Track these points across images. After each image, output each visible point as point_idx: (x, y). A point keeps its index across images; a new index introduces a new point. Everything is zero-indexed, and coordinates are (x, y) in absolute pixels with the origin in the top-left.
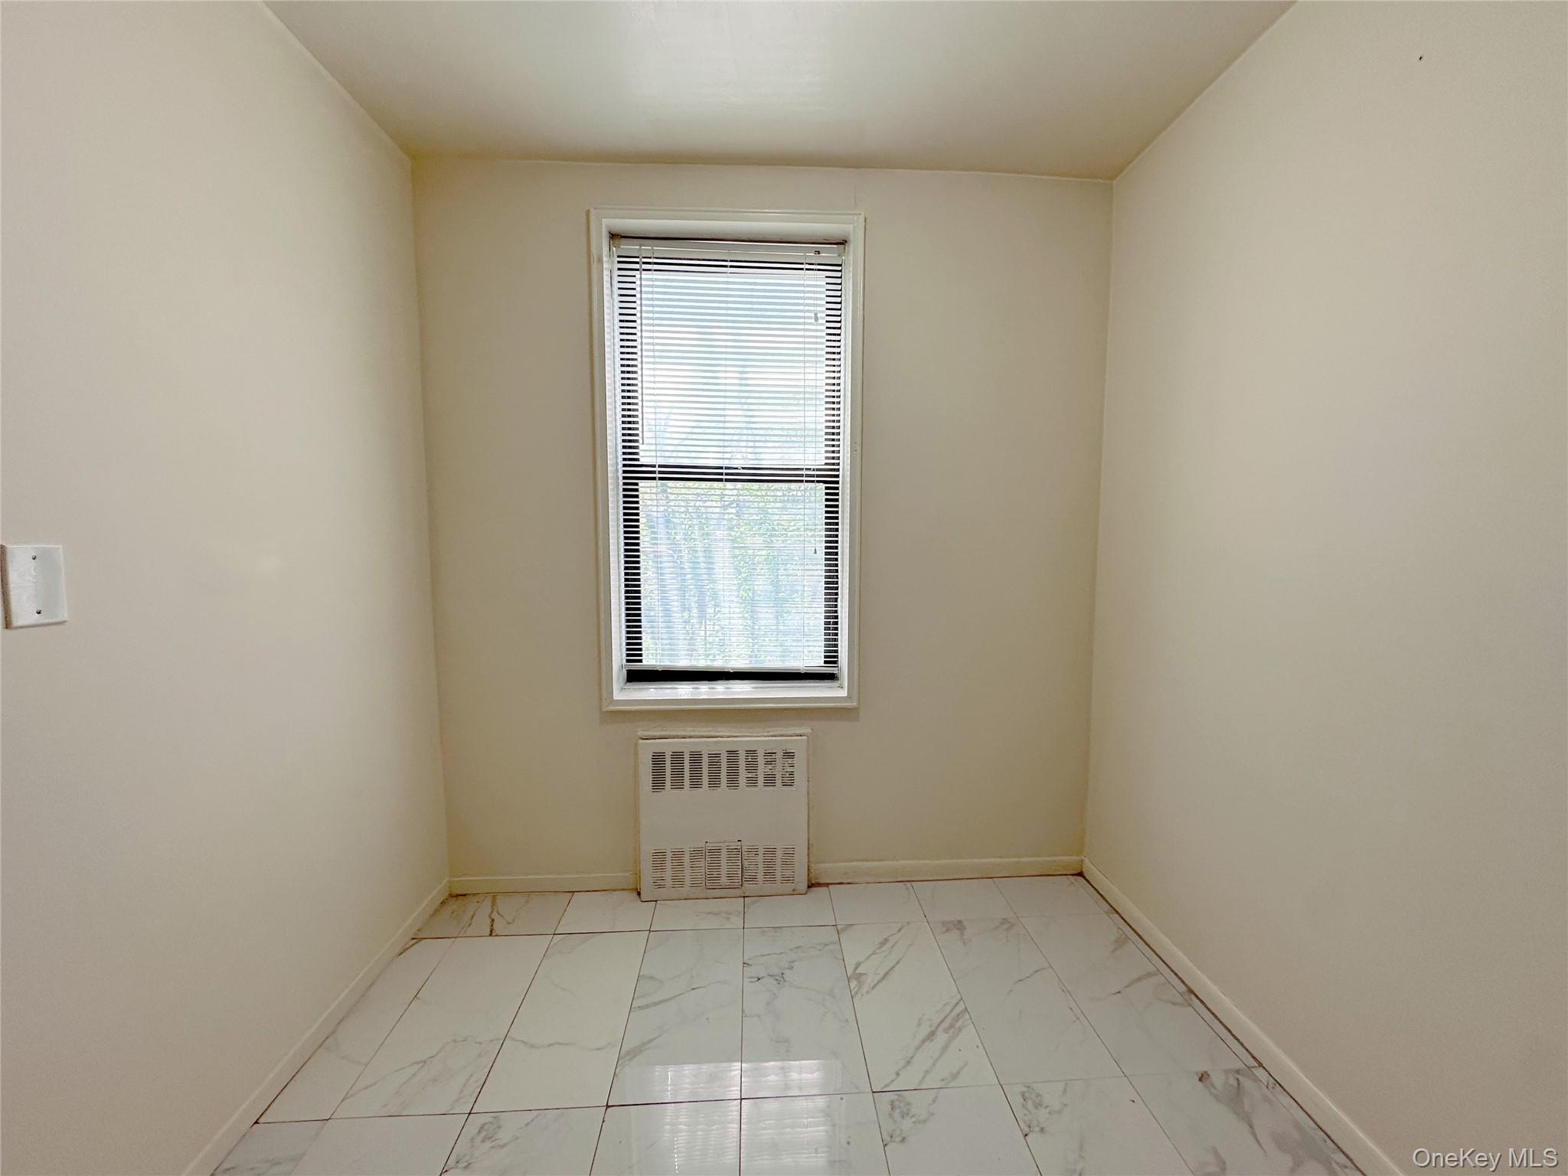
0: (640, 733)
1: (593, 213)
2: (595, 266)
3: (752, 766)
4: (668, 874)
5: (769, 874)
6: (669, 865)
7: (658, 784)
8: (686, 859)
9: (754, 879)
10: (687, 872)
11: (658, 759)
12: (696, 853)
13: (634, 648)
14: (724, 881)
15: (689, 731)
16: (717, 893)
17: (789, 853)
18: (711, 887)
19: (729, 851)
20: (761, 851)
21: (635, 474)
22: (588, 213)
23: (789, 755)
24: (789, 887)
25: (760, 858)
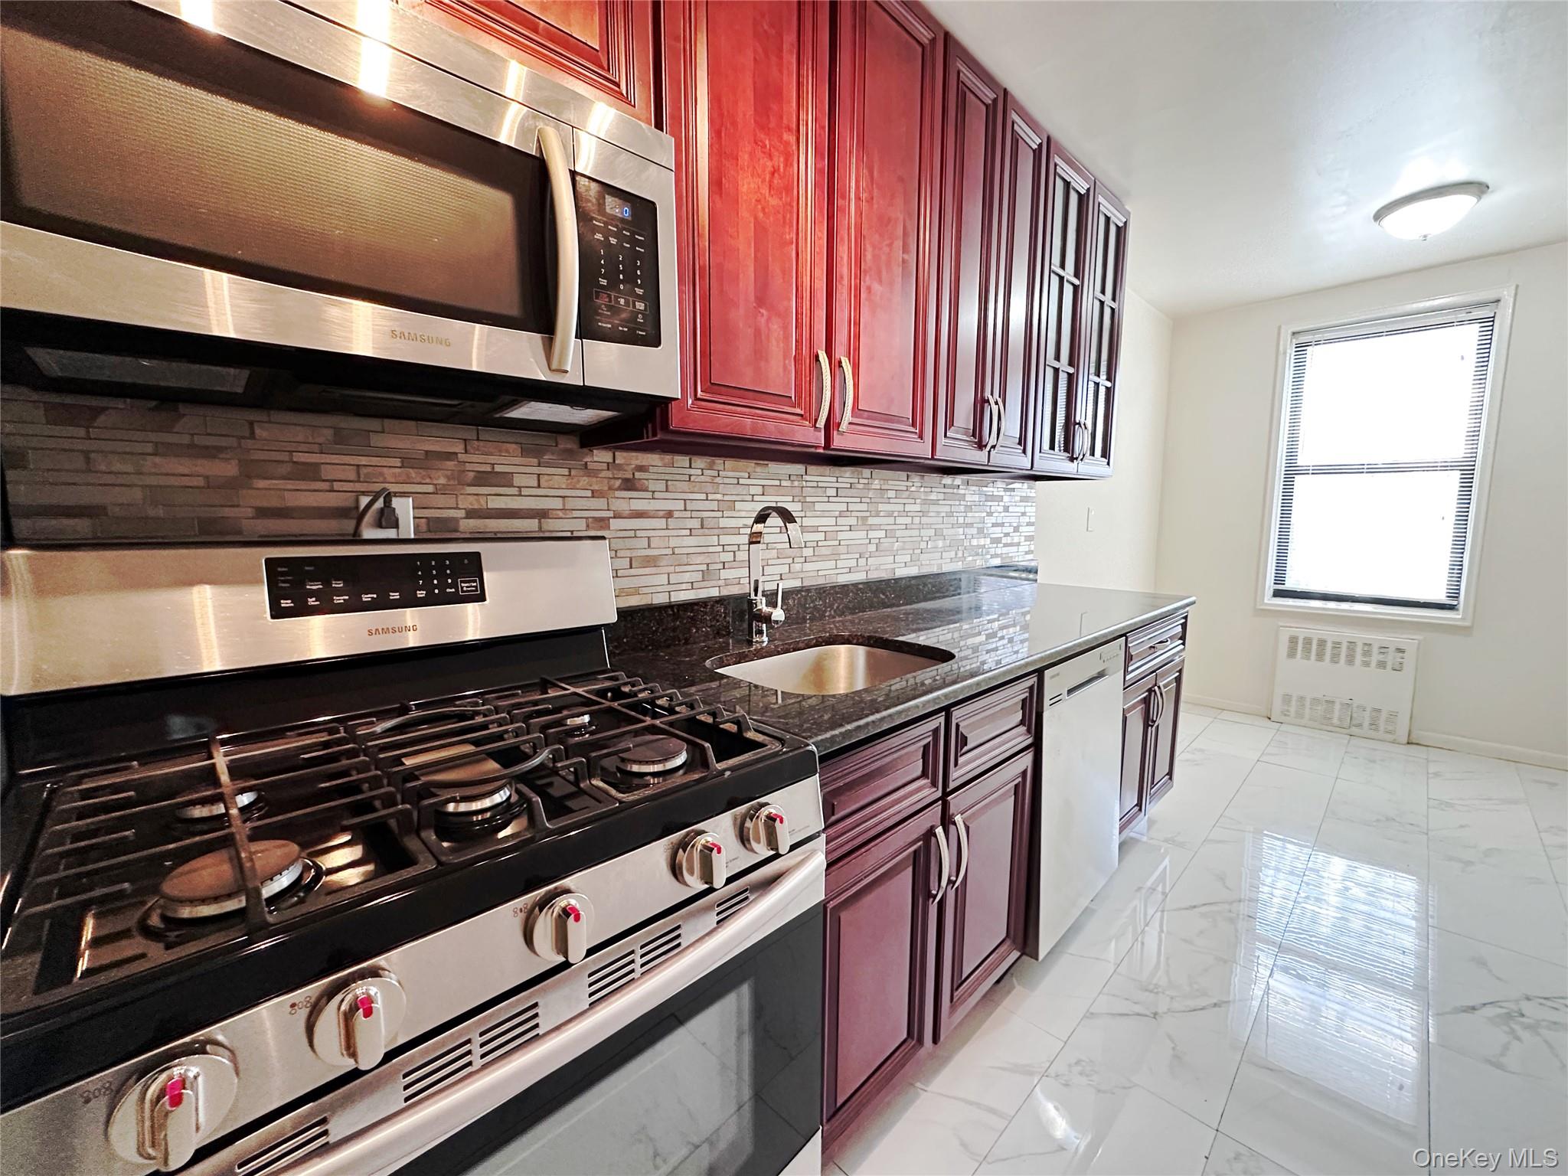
0: (1281, 624)
1: (1283, 327)
2: (1281, 357)
3: (1367, 653)
4: (1293, 709)
5: (1374, 725)
6: (1294, 703)
7: (1292, 654)
8: (1308, 704)
9: (1360, 725)
10: (1307, 711)
11: (1293, 640)
12: (1316, 701)
13: (1280, 579)
14: (1335, 721)
15: (1319, 627)
16: (1330, 728)
17: (1393, 716)
18: (1325, 723)
19: (1342, 704)
20: (1369, 710)
21: (1293, 472)
22: (1280, 327)
23: (1400, 650)
24: (1390, 737)
25: (1367, 714)
